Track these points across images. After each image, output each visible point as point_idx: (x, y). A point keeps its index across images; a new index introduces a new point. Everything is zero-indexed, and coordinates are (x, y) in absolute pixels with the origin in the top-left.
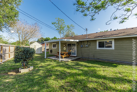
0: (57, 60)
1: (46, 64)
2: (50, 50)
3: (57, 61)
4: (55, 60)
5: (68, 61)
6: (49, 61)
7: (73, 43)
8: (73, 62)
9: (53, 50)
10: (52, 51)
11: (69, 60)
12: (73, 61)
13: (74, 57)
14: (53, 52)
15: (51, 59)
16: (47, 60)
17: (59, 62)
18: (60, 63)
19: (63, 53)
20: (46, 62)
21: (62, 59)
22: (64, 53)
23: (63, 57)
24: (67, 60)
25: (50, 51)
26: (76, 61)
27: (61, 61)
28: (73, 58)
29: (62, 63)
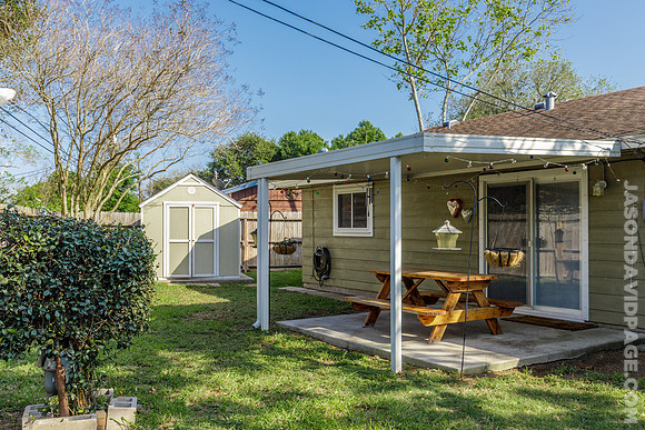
0: (371, 352)
1: (260, 382)
2: (310, 252)
3: (365, 362)
4: (346, 356)
5: (485, 372)
6: (289, 354)
7: (545, 178)
8: (546, 387)
9: (337, 253)
10: (329, 261)
11: (504, 364)
12: (540, 369)
13: (553, 333)
14: (341, 269)
15: (309, 337)
16: (273, 352)
17: (388, 374)
18: (392, 387)
19: (439, 281)
20: (259, 368)
21: (417, 349)
22: (446, 287)
23: (437, 321)
24: (470, 359)
25: (317, 259)
26: (580, 374)
27: (411, 364)
28: (548, 340)
29: (418, 384)
